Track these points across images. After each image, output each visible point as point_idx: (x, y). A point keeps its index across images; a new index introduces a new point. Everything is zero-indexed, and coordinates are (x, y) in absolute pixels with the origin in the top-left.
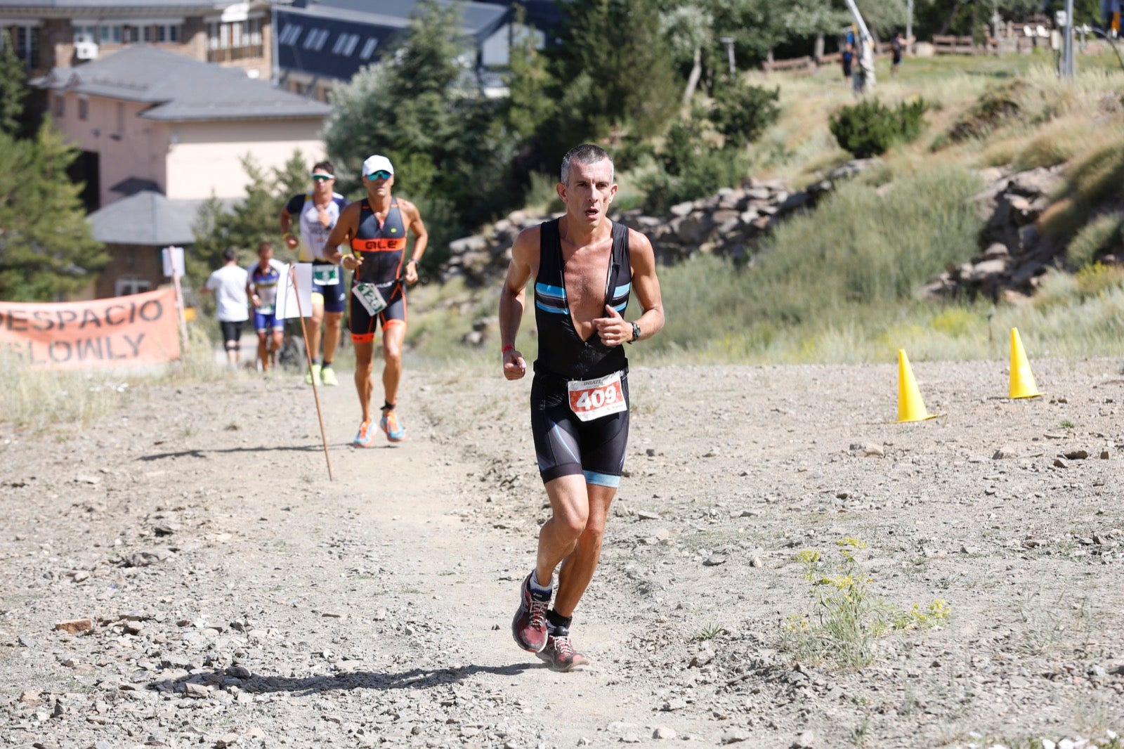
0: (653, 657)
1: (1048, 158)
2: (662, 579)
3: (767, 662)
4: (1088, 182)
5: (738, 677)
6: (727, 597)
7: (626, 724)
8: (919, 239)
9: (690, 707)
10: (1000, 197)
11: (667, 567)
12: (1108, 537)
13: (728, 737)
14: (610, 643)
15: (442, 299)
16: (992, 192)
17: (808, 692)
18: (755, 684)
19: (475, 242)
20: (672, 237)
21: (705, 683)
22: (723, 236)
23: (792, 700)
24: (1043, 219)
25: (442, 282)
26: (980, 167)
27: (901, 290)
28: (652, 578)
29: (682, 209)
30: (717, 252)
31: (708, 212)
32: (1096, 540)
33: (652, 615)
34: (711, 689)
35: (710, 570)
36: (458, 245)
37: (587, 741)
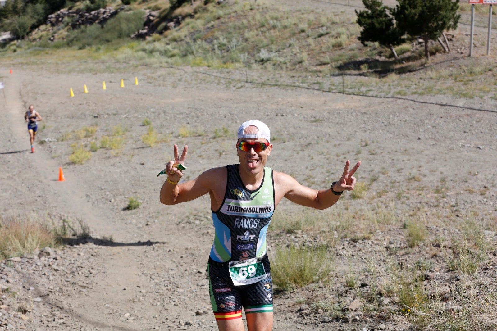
1: (157, 8)
4: (163, 15)
8: (132, 25)
10: (148, 16)
15: (46, 28)
16: (146, 16)
19: (53, 16)
20: (90, 18)
22: (100, 19)
24: (155, 22)
25: (47, 24)
26: (145, 9)
27: (129, 36)
29: (93, 13)
30: (99, 23)
31: (98, 13)
36: (50, 16)
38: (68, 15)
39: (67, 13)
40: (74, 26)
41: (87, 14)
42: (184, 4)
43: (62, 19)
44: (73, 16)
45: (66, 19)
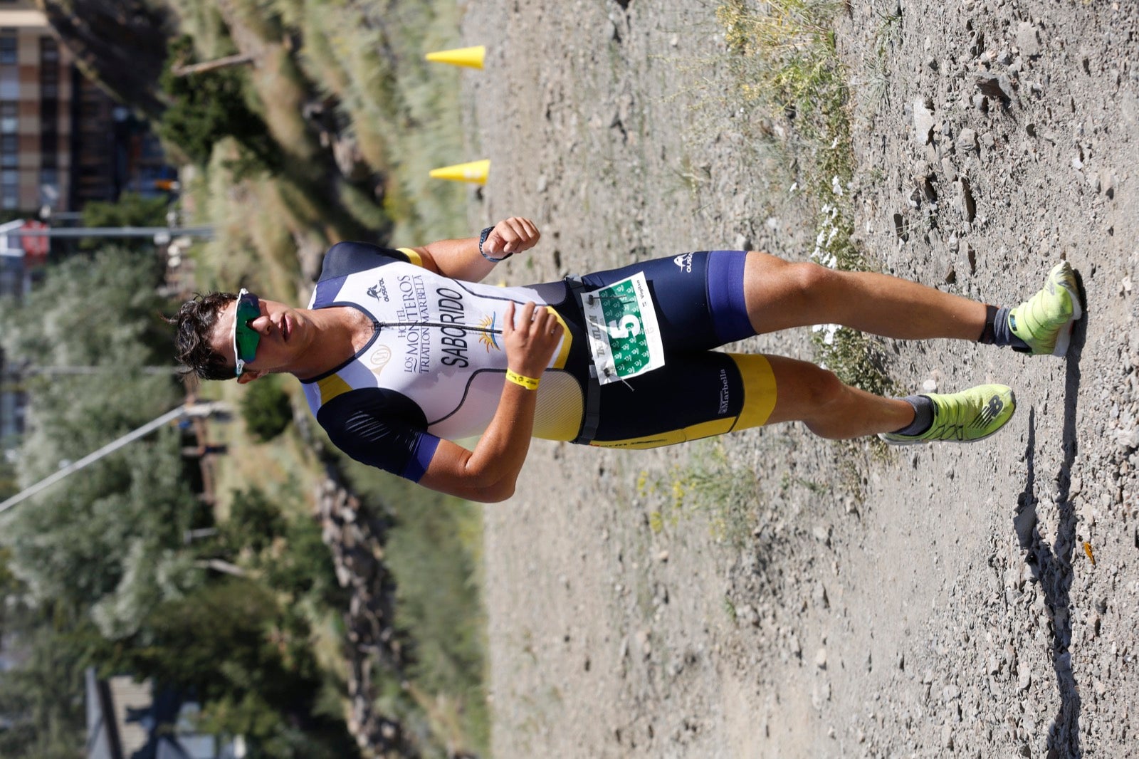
0: (753, 660)
1: (289, 248)
2: (682, 643)
3: (753, 560)
4: (310, 211)
5: (767, 587)
6: (697, 588)
7: (815, 692)
9: (797, 633)
11: (671, 637)
12: (630, 240)
13: (823, 603)
14: (742, 697)
17: (779, 527)
18: (773, 573)
20: (370, 585)
21: (774, 616)
22: (368, 538)
23: (787, 541)
28: (681, 651)
29: (344, 576)
30: (382, 543)
32: (633, 251)
33: (715, 657)
34: (780, 612)
35: (672, 599)
37: (831, 730)
38: (371, 695)
39: (360, 704)
40: (405, 661)
41: (355, 605)
42: (252, 105)
43: (391, 723)
44: (373, 672)
45: (385, 704)
